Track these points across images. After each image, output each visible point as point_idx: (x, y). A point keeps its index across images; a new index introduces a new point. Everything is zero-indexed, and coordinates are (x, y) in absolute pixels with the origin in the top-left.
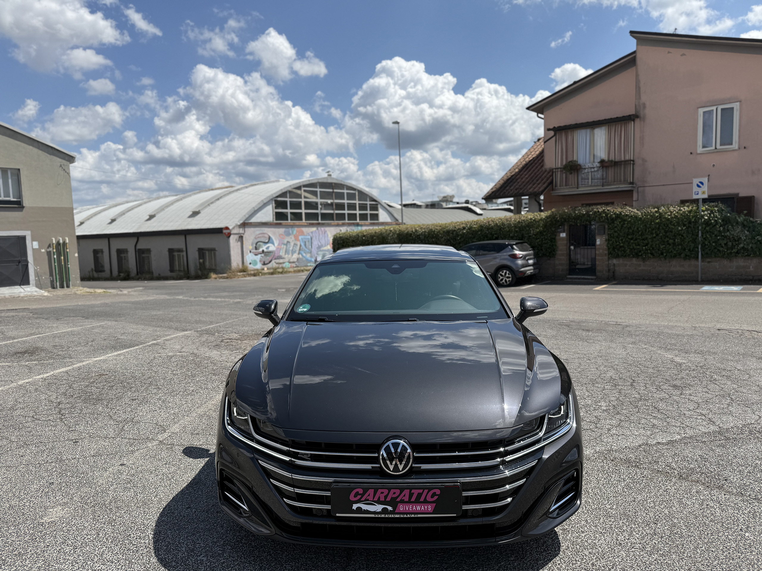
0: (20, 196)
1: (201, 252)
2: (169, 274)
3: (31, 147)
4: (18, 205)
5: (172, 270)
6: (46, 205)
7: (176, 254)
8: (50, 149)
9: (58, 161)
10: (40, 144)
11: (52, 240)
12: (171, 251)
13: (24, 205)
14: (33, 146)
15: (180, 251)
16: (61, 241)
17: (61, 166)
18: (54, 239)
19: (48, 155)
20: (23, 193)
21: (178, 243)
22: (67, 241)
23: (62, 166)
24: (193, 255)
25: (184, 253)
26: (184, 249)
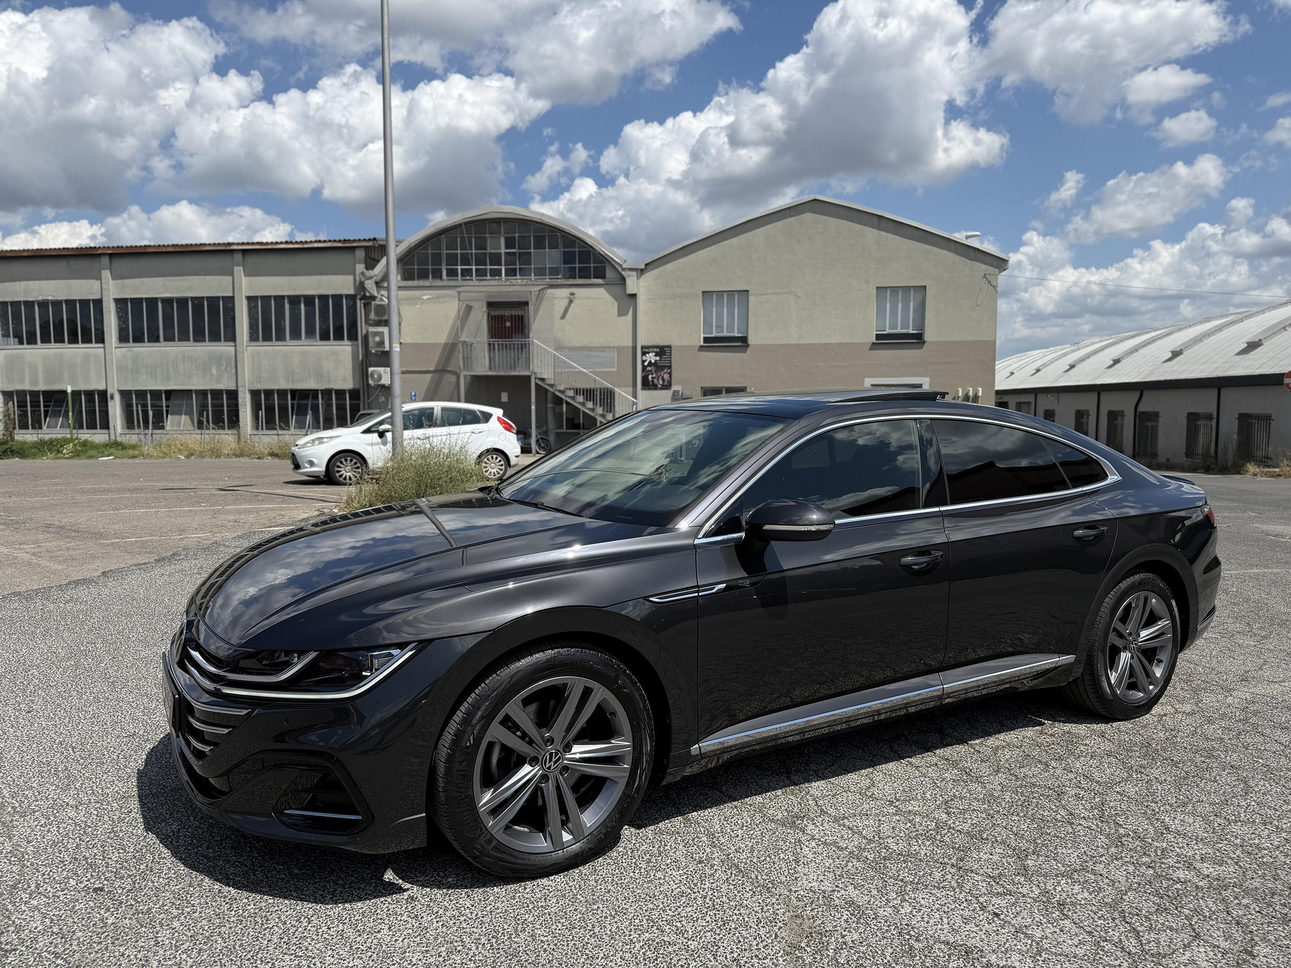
0: (922, 327)
1: (1245, 420)
2: (1183, 459)
3: (945, 252)
4: (918, 339)
5: (1189, 453)
6: (956, 338)
7: (1201, 423)
8: (972, 251)
9: (982, 268)
10: (958, 245)
11: (958, 391)
12: (1193, 418)
13: (926, 339)
14: (948, 250)
15: (1209, 417)
16: (971, 394)
17: (985, 276)
18: (960, 389)
19: (968, 261)
20: (927, 322)
21: (1205, 403)
22: (980, 394)
23: (987, 276)
24: (1230, 427)
25: (1214, 423)
26: (1215, 415)
